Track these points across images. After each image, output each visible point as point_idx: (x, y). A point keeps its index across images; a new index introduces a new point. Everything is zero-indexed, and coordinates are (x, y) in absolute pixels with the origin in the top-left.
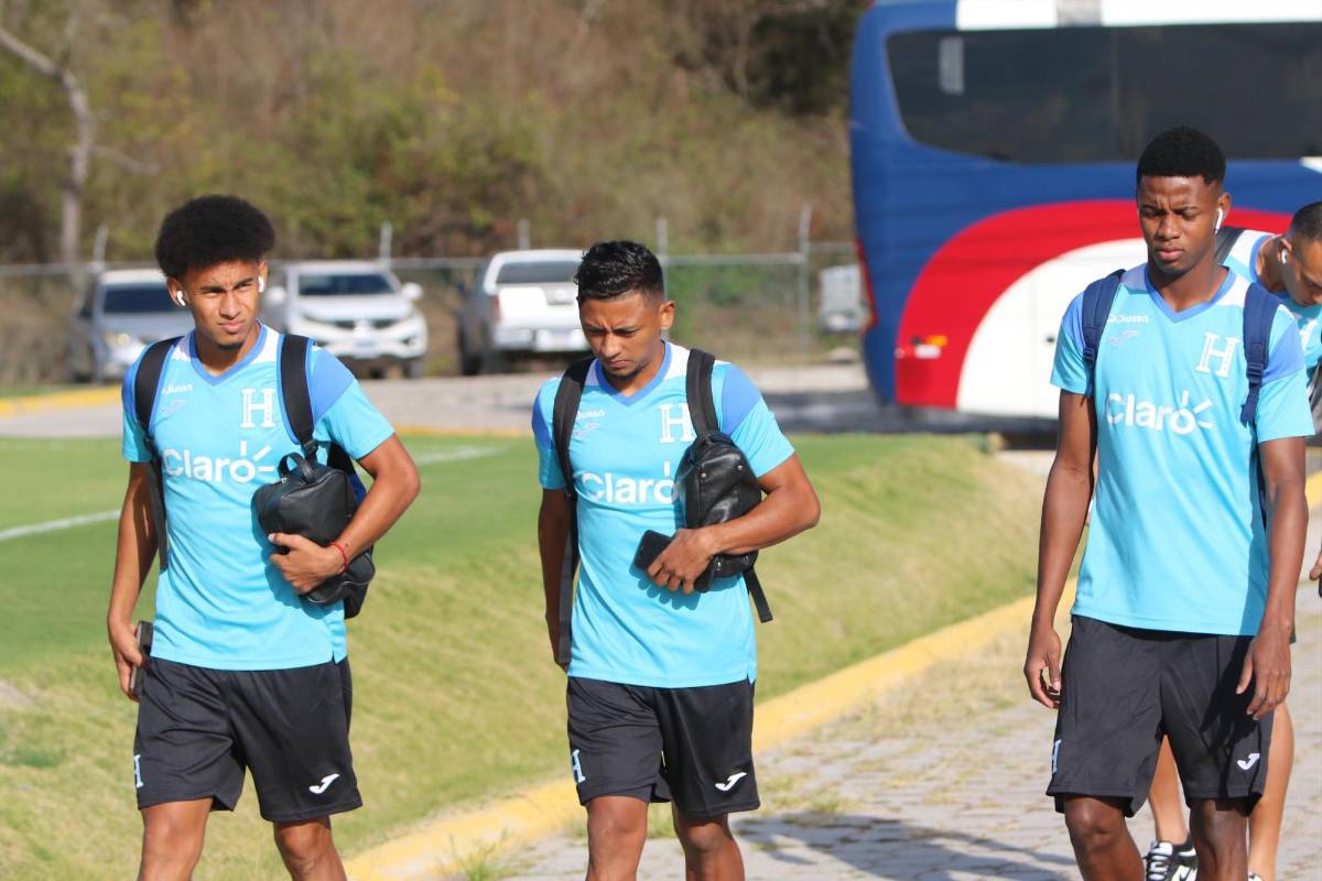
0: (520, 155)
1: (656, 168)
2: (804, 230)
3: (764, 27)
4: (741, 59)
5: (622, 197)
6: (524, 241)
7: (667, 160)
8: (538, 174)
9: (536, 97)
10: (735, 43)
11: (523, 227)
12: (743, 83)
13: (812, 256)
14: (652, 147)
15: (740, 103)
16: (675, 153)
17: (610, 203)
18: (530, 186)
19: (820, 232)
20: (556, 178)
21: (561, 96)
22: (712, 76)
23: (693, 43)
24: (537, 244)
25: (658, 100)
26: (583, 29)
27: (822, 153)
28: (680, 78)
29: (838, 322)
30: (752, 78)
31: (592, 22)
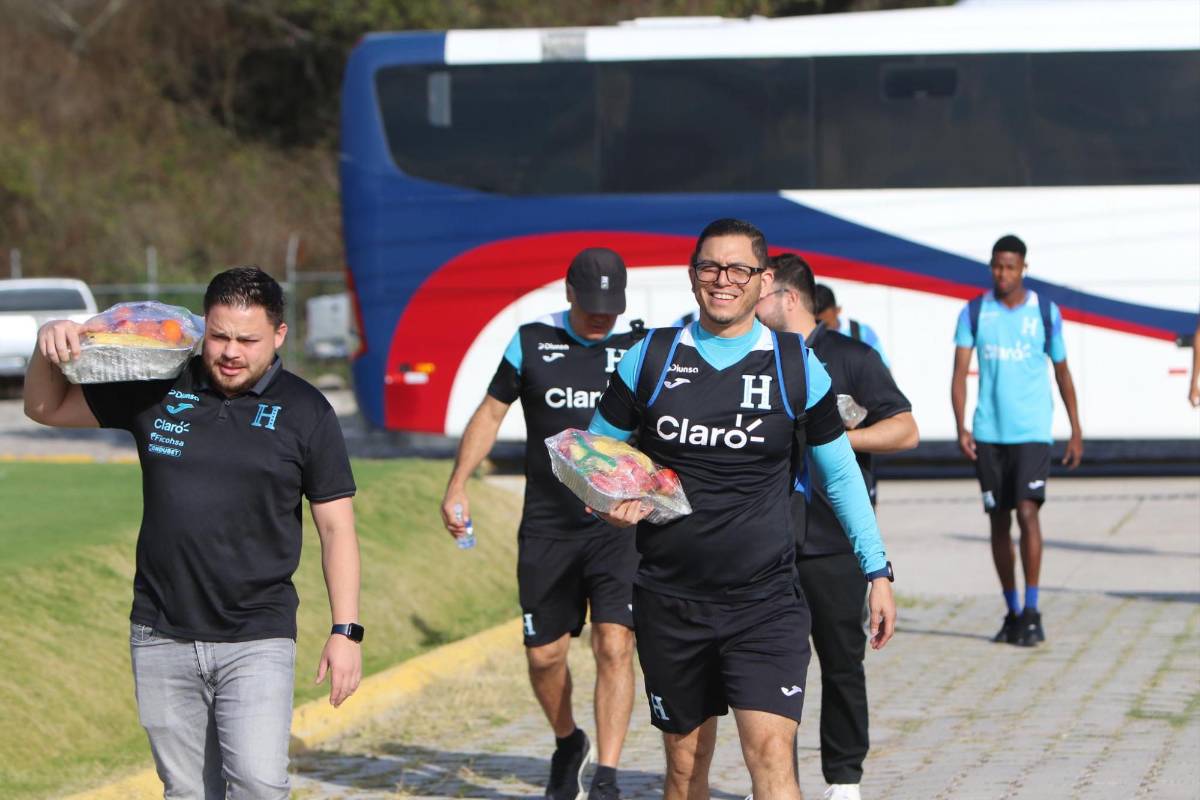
0: (12, 185)
1: (147, 198)
2: (291, 260)
3: (251, 61)
4: (228, 91)
5: (111, 226)
6: (16, 269)
7: (155, 190)
8: (29, 203)
9: (26, 129)
10: (222, 75)
11: (16, 255)
12: (229, 115)
13: (298, 284)
14: (141, 178)
15: (228, 134)
16: (164, 183)
17: (101, 233)
18: (21, 215)
19: (306, 262)
20: (46, 208)
21: (51, 128)
22: (200, 107)
23: (181, 75)
24: (28, 273)
25: (147, 132)
26: (73, 60)
27: (308, 184)
28: (169, 110)
29: (326, 350)
30: (239, 110)
31: (82, 55)
